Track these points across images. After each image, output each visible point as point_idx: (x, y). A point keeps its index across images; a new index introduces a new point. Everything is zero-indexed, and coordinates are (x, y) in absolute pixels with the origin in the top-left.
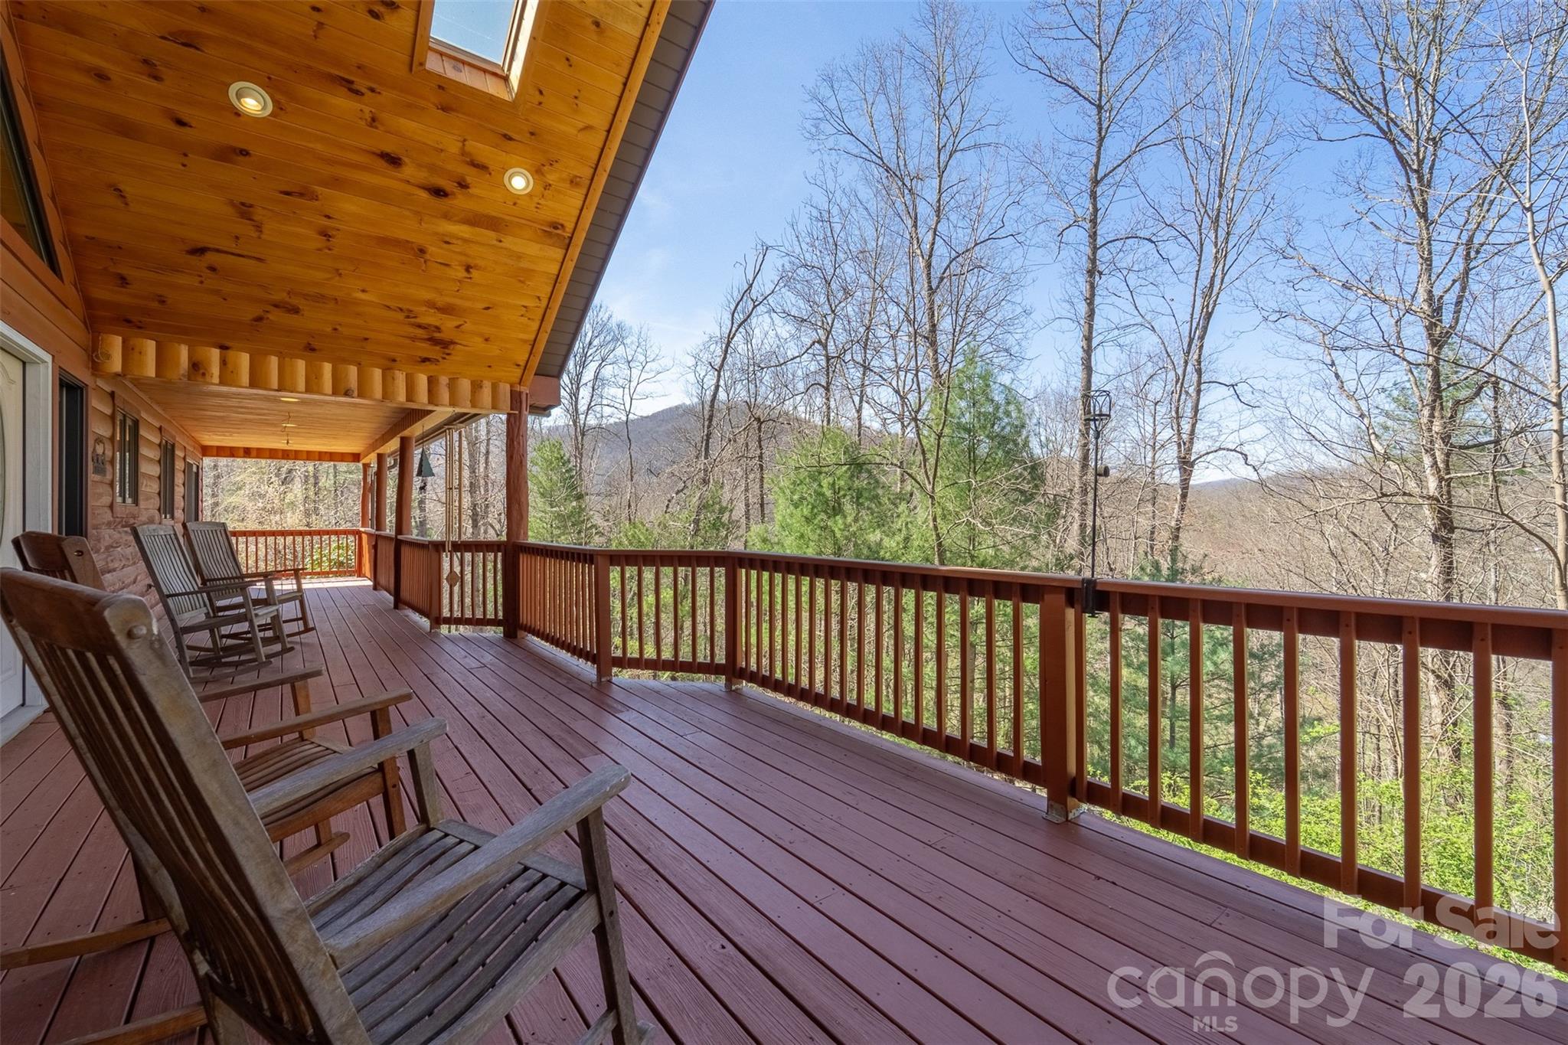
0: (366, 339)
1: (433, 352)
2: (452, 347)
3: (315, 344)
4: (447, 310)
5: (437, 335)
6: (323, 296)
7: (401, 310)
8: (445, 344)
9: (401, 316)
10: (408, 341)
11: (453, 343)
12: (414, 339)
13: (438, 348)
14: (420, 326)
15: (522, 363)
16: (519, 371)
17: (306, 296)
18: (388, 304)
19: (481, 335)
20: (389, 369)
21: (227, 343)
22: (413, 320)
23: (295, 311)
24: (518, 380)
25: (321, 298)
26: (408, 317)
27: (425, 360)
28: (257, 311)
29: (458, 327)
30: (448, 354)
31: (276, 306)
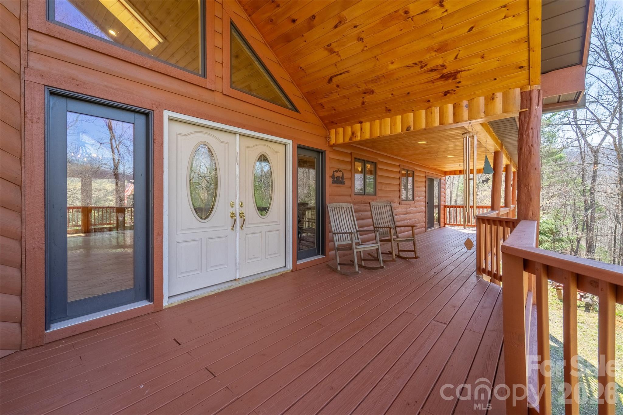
0: (408, 93)
1: (449, 85)
2: (459, 75)
3: (389, 107)
4: (442, 48)
5: (445, 71)
6: (377, 77)
7: (416, 64)
8: (453, 75)
9: (417, 69)
10: (430, 84)
11: (458, 72)
12: (433, 81)
13: (450, 81)
14: (432, 70)
15: (525, 64)
16: (525, 72)
17: (371, 81)
18: (407, 64)
19: (476, 56)
20: (429, 108)
21: (361, 120)
22: (425, 68)
23: (372, 92)
24: (527, 81)
25: (377, 79)
26: (422, 67)
27: (446, 93)
28: (360, 100)
29: (456, 58)
30: (459, 82)
31: (365, 93)
